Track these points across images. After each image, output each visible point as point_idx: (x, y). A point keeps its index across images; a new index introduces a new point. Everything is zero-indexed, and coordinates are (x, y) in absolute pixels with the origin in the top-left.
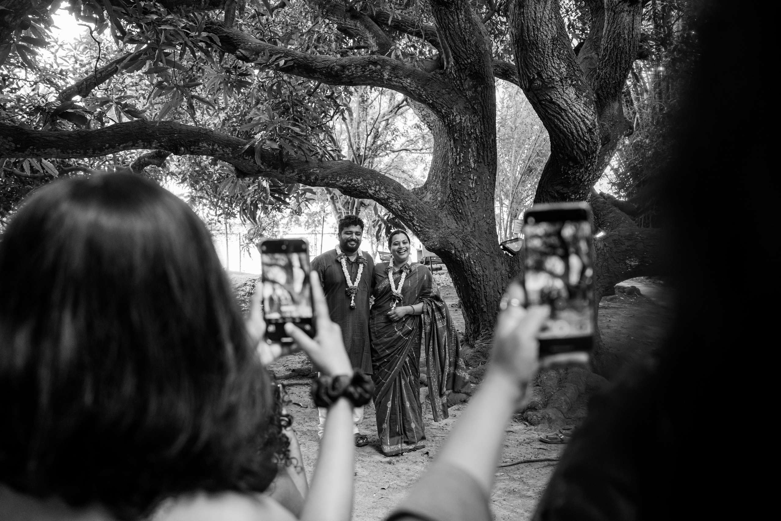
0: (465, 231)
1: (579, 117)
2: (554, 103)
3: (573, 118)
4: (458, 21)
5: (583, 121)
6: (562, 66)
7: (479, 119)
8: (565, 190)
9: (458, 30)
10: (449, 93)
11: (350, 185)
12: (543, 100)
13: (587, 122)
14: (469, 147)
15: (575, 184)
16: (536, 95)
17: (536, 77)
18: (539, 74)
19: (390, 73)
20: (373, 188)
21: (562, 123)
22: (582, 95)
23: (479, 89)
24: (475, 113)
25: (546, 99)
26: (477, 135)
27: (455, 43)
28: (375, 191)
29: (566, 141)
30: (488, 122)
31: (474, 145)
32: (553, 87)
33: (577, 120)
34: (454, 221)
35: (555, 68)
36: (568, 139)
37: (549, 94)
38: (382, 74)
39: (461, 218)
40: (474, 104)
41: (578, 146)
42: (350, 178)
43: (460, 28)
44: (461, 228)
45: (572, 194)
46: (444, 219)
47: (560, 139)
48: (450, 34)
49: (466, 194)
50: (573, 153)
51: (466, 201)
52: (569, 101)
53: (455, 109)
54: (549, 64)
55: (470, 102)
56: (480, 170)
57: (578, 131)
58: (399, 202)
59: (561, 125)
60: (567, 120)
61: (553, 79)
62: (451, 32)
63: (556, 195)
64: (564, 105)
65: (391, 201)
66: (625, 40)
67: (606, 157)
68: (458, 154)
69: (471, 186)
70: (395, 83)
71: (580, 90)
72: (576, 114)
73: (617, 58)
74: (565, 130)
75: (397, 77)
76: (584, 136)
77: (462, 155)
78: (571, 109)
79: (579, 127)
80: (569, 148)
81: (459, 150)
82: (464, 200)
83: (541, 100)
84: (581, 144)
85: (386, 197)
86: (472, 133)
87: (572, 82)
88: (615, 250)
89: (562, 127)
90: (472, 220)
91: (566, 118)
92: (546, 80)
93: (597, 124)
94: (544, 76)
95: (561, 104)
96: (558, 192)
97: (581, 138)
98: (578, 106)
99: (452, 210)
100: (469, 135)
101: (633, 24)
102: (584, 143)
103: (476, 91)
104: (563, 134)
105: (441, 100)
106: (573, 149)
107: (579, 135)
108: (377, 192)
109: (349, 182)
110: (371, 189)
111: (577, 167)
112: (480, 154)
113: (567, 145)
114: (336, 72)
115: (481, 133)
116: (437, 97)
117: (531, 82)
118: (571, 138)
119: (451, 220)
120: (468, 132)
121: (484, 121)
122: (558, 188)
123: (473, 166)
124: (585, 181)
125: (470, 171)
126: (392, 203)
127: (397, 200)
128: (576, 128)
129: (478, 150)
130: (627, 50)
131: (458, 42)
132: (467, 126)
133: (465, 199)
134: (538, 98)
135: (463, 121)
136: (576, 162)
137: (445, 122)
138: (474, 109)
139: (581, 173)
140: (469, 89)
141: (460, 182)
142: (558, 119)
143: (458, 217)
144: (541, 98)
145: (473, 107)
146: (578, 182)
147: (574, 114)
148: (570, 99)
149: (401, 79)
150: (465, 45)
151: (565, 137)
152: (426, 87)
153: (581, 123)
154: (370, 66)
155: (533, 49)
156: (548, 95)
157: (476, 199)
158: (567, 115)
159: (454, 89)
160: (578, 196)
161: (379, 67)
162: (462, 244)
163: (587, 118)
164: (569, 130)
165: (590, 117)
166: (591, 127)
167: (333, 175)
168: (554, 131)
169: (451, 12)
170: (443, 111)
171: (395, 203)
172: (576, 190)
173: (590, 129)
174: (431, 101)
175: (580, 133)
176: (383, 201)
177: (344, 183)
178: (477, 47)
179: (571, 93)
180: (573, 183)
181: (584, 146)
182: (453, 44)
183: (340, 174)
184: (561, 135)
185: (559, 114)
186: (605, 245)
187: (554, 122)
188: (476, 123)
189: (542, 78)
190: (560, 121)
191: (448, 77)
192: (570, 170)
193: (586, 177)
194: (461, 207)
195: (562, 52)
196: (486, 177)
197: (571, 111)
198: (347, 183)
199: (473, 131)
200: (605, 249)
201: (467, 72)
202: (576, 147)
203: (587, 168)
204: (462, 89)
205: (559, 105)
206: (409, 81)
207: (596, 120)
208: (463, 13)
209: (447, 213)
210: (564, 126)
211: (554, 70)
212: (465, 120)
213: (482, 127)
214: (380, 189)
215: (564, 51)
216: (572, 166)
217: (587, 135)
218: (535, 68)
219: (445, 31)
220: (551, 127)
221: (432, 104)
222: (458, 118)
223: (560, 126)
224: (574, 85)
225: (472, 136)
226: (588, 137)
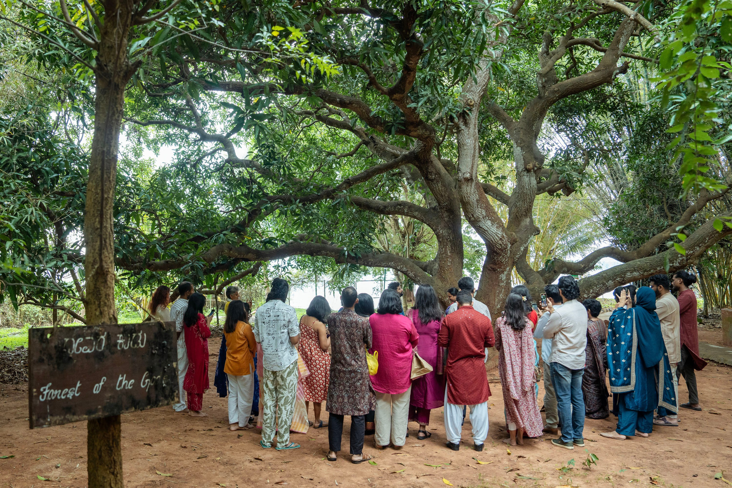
3: (493, 234)
6: (483, 211)
7: (452, 231)
8: (494, 267)
10: (437, 219)
14: (447, 245)
16: (473, 224)
18: (472, 215)
19: (408, 209)
22: (494, 223)
24: (450, 228)
26: (451, 239)
27: (437, 197)
29: (490, 244)
30: (456, 232)
31: (449, 244)
32: (480, 221)
34: (441, 282)
38: (404, 210)
40: (449, 224)
41: (497, 247)
43: (439, 190)
45: (498, 268)
46: (435, 281)
49: (446, 269)
50: (495, 249)
51: (446, 272)
52: (489, 227)
53: (439, 227)
54: (477, 211)
55: (447, 224)
56: (453, 257)
58: (413, 273)
61: (479, 217)
62: (435, 192)
63: (490, 269)
64: (487, 229)
65: (408, 272)
68: (442, 249)
69: (449, 264)
70: (410, 214)
74: (488, 239)
77: (444, 249)
78: (490, 230)
81: (442, 246)
85: (406, 271)
86: (448, 238)
87: (489, 218)
90: (449, 282)
91: (488, 234)
92: (476, 218)
95: (485, 228)
96: (491, 267)
97: (497, 243)
98: (493, 229)
102: (499, 245)
103: (450, 218)
104: (488, 241)
105: (433, 223)
108: (402, 268)
109: (388, 264)
110: (399, 267)
111: (498, 256)
112: (452, 248)
113: (493, 246)
114: (382, 209)
115: (453, 238)
116: (431, 220)
117: (470, 218)
118: (492, 243)
120: (446, 238)
121: (454, 232)
122: (491, 265)
123: (449, 254)
124: (504, 262)
125: (448, 257)
126: (409, 274)
127: (411, 272)
128: (494, 239)
129: (451, 246)
131: (439, 196)
132: (446, 235)
136: (497, 254)
137: (435, 233)
139: (501, 259)
140: (446, 217)
141: (443, 262)
143: (443, 280)
145: (449, 226)
146: (500, 263)
147: (492, 232)
150: (443, 197)
152: (425, 216)
153: (495, 236)
154: (398, 206)
156: (479, 224)
157: (451, 271)
159: (439, 217)
160: (501, 270)
161: (402, 206)
164: (490, 239)
170: (434, 228)
171: (411, 274)
172: (500, 267)
175: (496, 240)
176: (405, 273)
179: (489, 223)
180: (498, 263)
183: (383, 261)
187: (483, 235)
188: (450, 233)
191: (436, 211)
192: (495, 257)
193: (504, 260)
194: (444, 275)
196: (457, 260)
201: (445, 209)
203: (503, 256)
204: (443, 217)
206: (417, 213)
207: (504, 234)
208: (440, 183)
209: (437, 278)
211: (479, 213)
212: (445, 232)
213: (453, 235)
214: (403, 266)
215: (483, 205)
219: (432, 191)
222: (441, 231)
225: (448, 240)
226: (500, 242)
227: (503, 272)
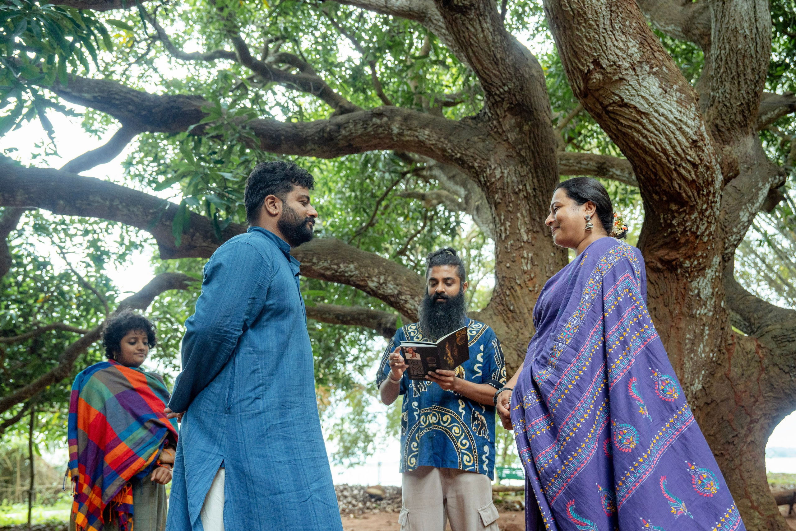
0: (521, 336)
1: (672, 122)
2: (626, 105)
3: (662, 127)
4: (483, 31)
5: (680, 129)
6: (630, 44)
7: (530, 170)
8: (673, 255)
9: (483, 45)
10: (484, 141)
11: (336, 271)
12: (610, 105)
13: (687, 130)
14: (518, 210)
15: (687, 241)
16: (598, 100)
17: (592, 67)
18: (596, 63)
19: (401, 125)
20: (375, 279)
21: (645, 137)
22: (671, 87)
23: (526, 128)
24: (523, 161)
25: (614, 102)
26: (527, 193)
27: (482, 65)
28: (379, 283)
29: (658, 167)
30: (543, 174)
31: (524, 207)
32: (621, 79)
33: (669, 128)
34: (503, 324)
35: (620, 49)
36: (661, 164)
37: (617, 92)
38: (389, 128)
39: (513, 318)
40: (520, 150)
41: (679, 174)
42: (336, 261)
43: (486, 41)
44: (515, 333)
45: (685, 259)
47: (647, 166)
48: (474, 52)
49: (518, 282)
50: (674, 187)
51: (519, 292)
52: (651, 100)
53: (492, 160)
54: (609, 43)
55: (514, 148)
56: (538, 244)
57: (673, 147)
58: (416, 299)
59: (645, 141)
60: (653, 130)
61: (619, 66)
62: (475, 49)
63: (659, 265)
64: (643, 107)
65: (403, 298)
66: (745, 37)
67: (742, 214)
68: (502, 224)
69: (525, 268)
70: (408, 138)
71: (667, 81)
72: (666, 118)
73: (738, 66)
74: (652, 147)
75: (410, 129)
76: (686, 154)
77: (508, 224)
78: (656, 111)
79: (674, 140)
80: (666, 180)
81: (503, 217)
82: (516, 291)
83: (607, 106)
84: (684, 168)
85: (396, 292)
86: (520, 190)
87: (651, 68)
88: (778, 352)
89: (647, 144)
91: (650, 127)
92: (609, 70)
93: (705, 134)
94: (604, 63)
95: (638, 106)
96: (661, 260)
97: (682, 159)
98: (667, 106)
99: (501, 308)
100: (516, 193)
101: (755, 12)
102: (689, 167)
103: (521, 131)
104: (651, 156)
105: (472, 150)
106: (671, 180)
107: (677, 153)
108: (381, 285)
109: (335, 267)
110: (373, 281)
111: (685, 211)
112: (534, 220)
113: (661, 173)
114: (329, 133)
115: (534, 189)
116: (467, 147)
117: (586, 77)
118: (664, 159)
119: (498, 323)
120: (514, 190)
121: (537, 172)
122: (661, 253)
123: (525, 238)
124: (703, 233)
125: (522, 247)
126: (406, 301)
127: (413, 296)
128: (670, 143)
129: (531, 213)
130: (753, 52)
131: (486, 63)
132: (513, 182)
133: (517, 288)
134: (601, 104)
135: (506, 175)
136: (682, 203)
137: (480, 181)
138: (522, 156)
139: (694, 222)
140: (511, 129)
141: (508, 265)
142: (639, 132)
143: (508, 318)
144: (605, 102)
145: (519, 154)
146: (692, 239)
147: (662, 118)
148: (652, 96)
149: (416, 131)
150: (497, 64)
151: (655, 160)
152: (452, 138)
153: (677, 133)
154: (374, 120)
155: (579, 24)
156: (615, 94)
157: (534, 287)
158: (651, 122)
159: (489, 134)
160: (696, 263)
161: (385, 119)
162: (516, 357)
163: (686, 124)
164: (658, 147)
165: (690, 122)
166: (695, 138)
167: (306, 254)
168: (637, 154)
169: (471, 20)
170: (476, 165)
171: (411, 301)
172: (690, 253)
173: (695, 142)
174: (459, 155)
175: (679, 149)
176: (392, 299)
177: (327, 269)
178: (516, 70)
179: (653, 85)
180: (683, 241)
181: (689, 172)
182: (479, 67)
183: (318, 254)
184: (649, 159)
185: (638, 122)
186: (759, 346)
187: (633, 137)
188: (524, 176)
189: (602, 67)
190: (642, 134)
191: (482, 121)
192: (674, 217)
193: (703, 228)
194: (513, 302)
195: (627, 23)
197: (656, 115)
198: (332, 269)
199: (521, 187)
200: (760, 351)
201: (506, 106)
202: (675, 175)
203: (702, 212)
204: (500, 131)
205: (635, 108)
206: (427, 132)
207: (703, 128)
208: (488, 20)
209: (492, 312)
210: (649, 142)
211: (618, 51)
212: (508, 173)
213: (535, 181)
214: (386, 280)
215: (631, 23)
216: (677, 211)
217: (691, 152)
218: (588, 54)
219: (467, 49)
220: (631, 149)
221: (460, 159)
222: (498, 174)
223: (643, 144)
224: (655, 74)
225: (521, 195)
226: (692, 154)
227: (701, 270)
